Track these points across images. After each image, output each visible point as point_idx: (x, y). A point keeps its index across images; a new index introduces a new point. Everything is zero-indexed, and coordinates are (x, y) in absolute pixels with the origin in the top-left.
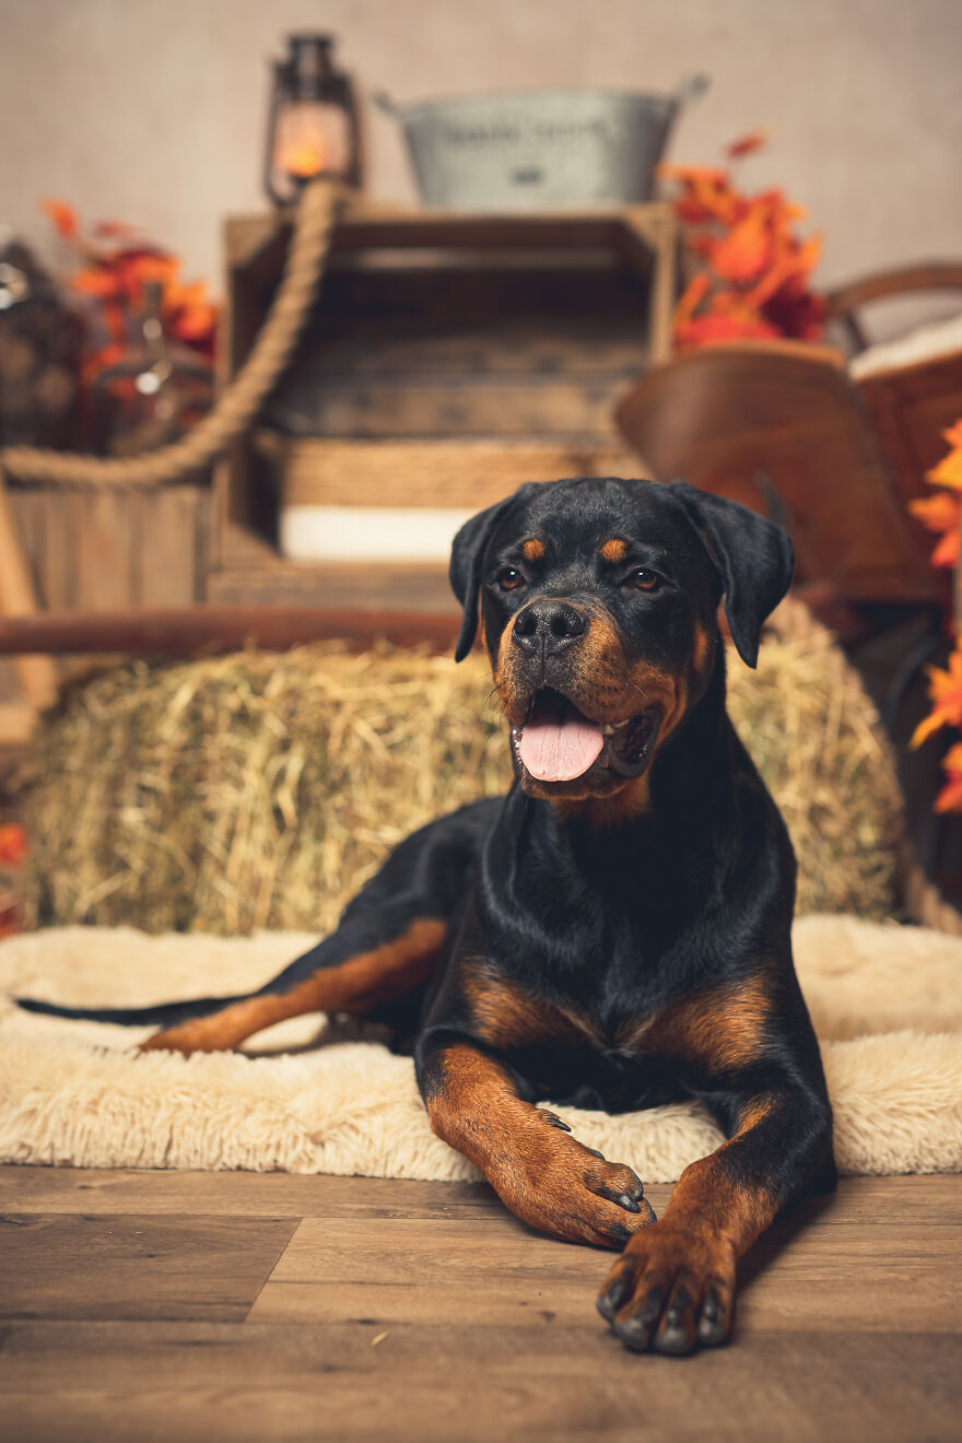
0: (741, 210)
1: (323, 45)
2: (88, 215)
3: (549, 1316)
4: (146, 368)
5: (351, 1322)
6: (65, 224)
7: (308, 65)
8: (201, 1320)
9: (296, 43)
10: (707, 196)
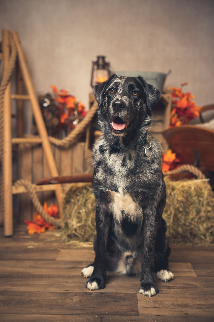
0: (183, 96)
1: (103, 58)
2: (59, 88)
3: (187, 314)
4: (75, 120)
5: (156, 315)
6: (55, 90)
7: (101, 62)
8: (132, 315)
9: (99, 58)
10: (177, 93)
